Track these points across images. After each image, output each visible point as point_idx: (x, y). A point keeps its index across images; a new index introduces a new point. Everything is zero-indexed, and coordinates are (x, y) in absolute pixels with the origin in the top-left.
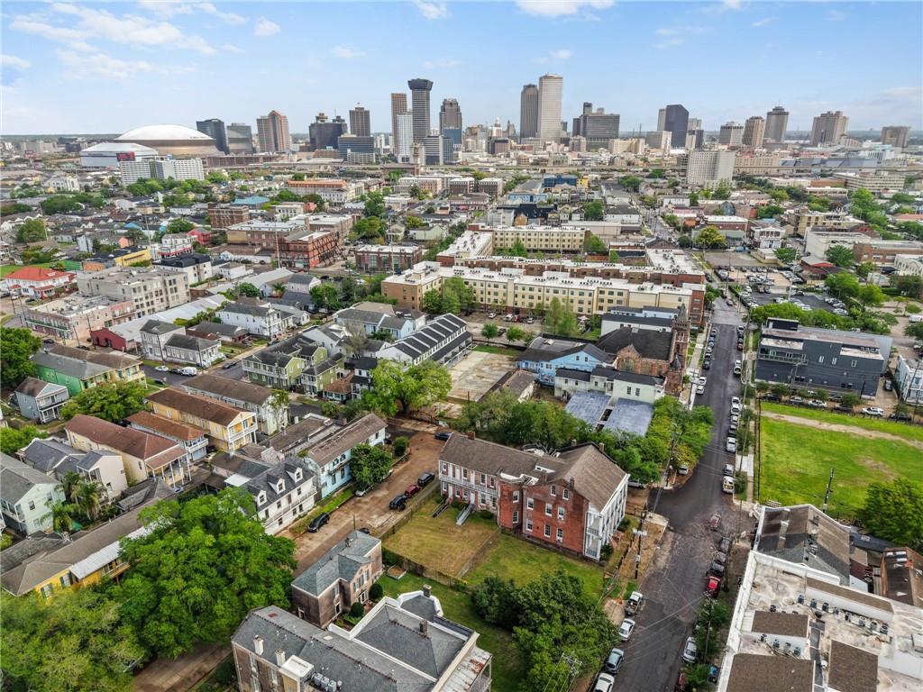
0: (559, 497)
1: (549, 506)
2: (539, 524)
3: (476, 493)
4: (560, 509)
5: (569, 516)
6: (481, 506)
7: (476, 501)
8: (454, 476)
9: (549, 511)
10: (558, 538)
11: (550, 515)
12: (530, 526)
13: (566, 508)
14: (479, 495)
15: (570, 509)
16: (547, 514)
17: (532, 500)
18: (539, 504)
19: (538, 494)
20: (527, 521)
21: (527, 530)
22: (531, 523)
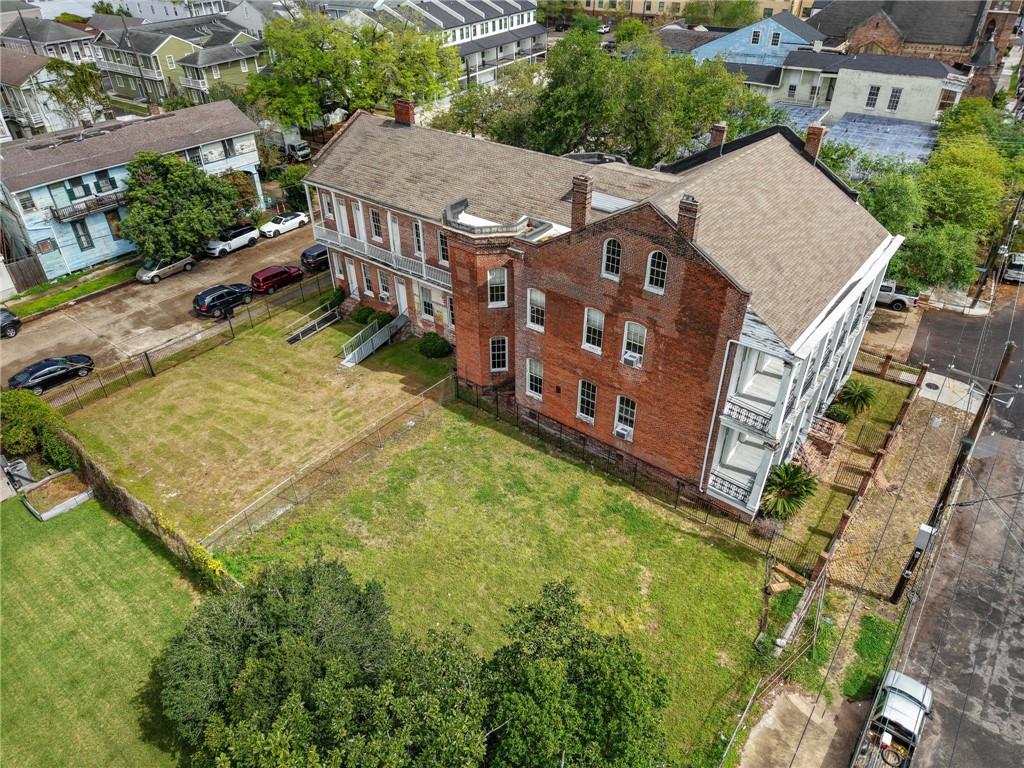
0: (631, 286)
1: (595, 317)
2: (562, 377)
3: (408, 283)
4: (633, 330)
5: (664, 353)
6: (422, 323)
7: (411, 308)
8: (353, 234)
9: (595, 337)
10: (619, 427)
11: (597, 350)
12: (536, 384)
13: (652, 324)
14: (416, 290)
15: (668, 329)
16: (586, 346)
17: (540, 298)
18: (561, 312)
19: (561, 277)
20: (529, 369)
21: (527, 394)
22: (539, 372)
